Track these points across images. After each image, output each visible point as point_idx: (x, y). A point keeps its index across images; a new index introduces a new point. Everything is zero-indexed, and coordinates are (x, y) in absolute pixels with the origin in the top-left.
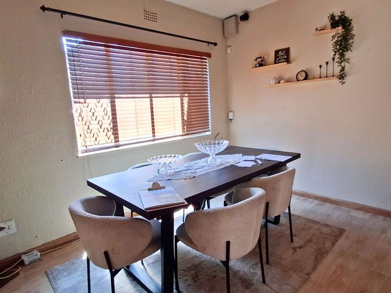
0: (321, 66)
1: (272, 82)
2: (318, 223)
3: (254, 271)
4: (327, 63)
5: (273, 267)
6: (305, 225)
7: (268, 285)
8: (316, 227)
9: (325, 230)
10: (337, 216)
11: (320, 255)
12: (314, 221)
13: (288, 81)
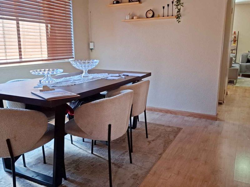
0: (164, 7)
1: (128, 18)
2: (164, 126)
3: (123, 158)
4: (168, 5)
5: (136, 154)
6: (155, 128)
7: (134, 164)
8: (163, 128)
9: (169, 129)
10: (175, 121)
11: (167, 143)
12: (161, 125)
13: (139, 18)
